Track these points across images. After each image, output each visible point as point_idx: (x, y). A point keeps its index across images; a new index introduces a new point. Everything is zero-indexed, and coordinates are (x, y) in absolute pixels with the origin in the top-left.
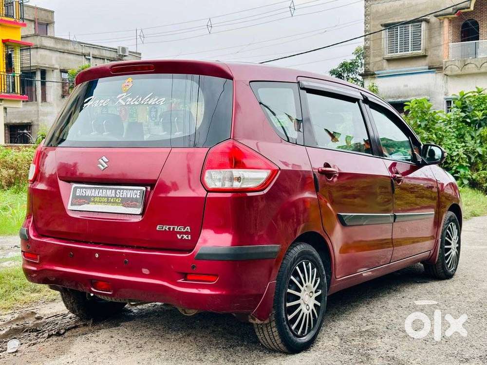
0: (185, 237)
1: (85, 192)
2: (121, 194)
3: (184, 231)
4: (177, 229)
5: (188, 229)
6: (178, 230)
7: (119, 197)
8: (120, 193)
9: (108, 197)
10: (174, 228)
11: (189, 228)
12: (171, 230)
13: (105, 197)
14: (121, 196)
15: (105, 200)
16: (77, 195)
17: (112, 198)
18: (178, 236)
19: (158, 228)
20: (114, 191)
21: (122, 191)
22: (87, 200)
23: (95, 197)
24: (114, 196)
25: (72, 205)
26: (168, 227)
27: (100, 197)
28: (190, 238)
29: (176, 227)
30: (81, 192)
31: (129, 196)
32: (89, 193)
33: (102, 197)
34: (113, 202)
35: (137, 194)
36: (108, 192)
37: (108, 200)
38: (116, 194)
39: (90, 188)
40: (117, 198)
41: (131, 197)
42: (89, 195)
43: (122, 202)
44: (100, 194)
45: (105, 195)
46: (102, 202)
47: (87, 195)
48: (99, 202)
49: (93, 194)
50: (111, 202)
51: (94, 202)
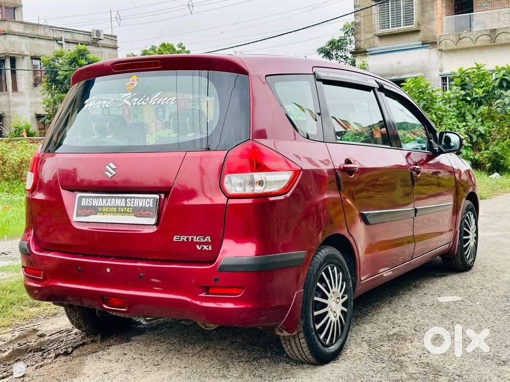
0: (205, 247)
1: (92, 201)
2: (132, 202)
3: (205, 241)
4: (196, 239)
5: (208, 239)
6: (198, 240)
7: (130, 207)
8: (130, 202)
9: (117, 207)
10: (192, 239)
11: (209, 237)
12: (190, 240)
13: (114, 207)
14: (132, 205)
15: (115, 209)
16: (83, 205)
17: (123, 207)
18: (198, 246)
19: (175, 238)
20: (123, 200)
21: (133, 200)
22: (95, 210)
23: (102, 207)
24: (124, 205)
25: (77, 216)
26: (186, 237)
27: (108, 207)
28: (210, 249)
29: (195, 237)
30: (87, 202)
31: (140, 205)
32: (95, 202)
33: (111, 207)
34: (124, 213)
35: (149, 203)
36: (118, 200)
37: (117, 210)
38: (126, 203)
39: (97, 197)
40: (127, 207)
41: (144, 206)
42: (97, 205)
43: (133, 212)
44: (109, 204)
45: (114, 205)
46: (111, 212)
47: (94, 205)
48: (108, 212)
49: (100, 204)
50: (121, 212)
51: (102, 212)
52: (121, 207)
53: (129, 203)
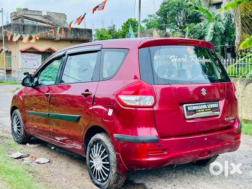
1: (192, 108)
2: (210, 106)
5: (233, 118)
7: (209, 108)
9: (204, 109)
10: (230, 118)
13: (203, 109)
14: (210, 107)
15: (203, 110)
16: (189, 110)
17: (206, 109)
19: (226, 119)
20: (206, 105)
21: (210, 105)
23: (198, 110)
24: (207, 108)
27: (200, 109)
30: (190, 108)
31: (213, 107)
33: (201, 109)
34: (207, 111)
35: (217, 105)
37: (204, 110)
38: (207, 107)
39: (194, 105)
40: (208, 108)
42: (195, 109)
43: (211, 110)
44: (200, 108)
45: (202, 108)
46: (202, 112)
47: (194, 109)
48: (201, 112)
49: (196, 109)
50: (206, 111)
51: (198, 112)
52: (205, 109)
53: (208, 106)
